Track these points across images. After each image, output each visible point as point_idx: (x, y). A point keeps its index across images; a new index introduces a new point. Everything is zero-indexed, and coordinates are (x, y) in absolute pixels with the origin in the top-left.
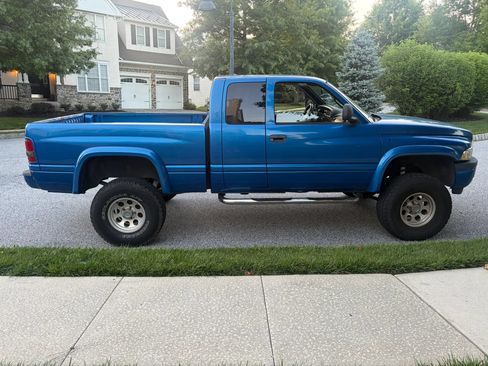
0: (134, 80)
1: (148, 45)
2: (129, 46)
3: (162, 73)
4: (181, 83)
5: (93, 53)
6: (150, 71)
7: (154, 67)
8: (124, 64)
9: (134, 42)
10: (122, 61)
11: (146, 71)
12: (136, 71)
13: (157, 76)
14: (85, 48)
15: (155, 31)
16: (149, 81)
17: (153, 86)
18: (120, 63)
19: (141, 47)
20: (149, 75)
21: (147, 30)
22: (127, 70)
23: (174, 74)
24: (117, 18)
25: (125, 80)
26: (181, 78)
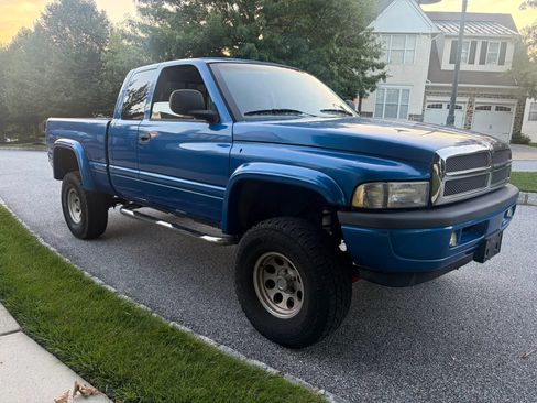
1: (472, 62)
2: (446, 65)
3: (485, 96)
4: (514, 110)
5: (383, 76)
6: (467, 95)
7: (474, 89)
8: (433, 87)
10: (430, 84)
12: (449, 94)
13: (477, 100)
14: (377, 72)
15: (484, 45)
16: (465, 107)
17: (470, 113)
18: (427, 88)
20: (466, 100)
21: (474, 44)
22: (437, 94)
23: (503, 97)
24: (434, 35)
25: (433, 107)
26: (515, 102)
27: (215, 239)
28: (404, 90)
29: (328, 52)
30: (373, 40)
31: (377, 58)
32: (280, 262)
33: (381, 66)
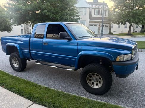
0: (93, 26)
1: (99, 15)
2: (93, 16)
4: (109, 26)
5: (79, 18)
7: (100, 21)
8: (91, 21)
9: (94, 15)
11: (97, 23)
12: (94, 23)
13: (101, 24)
14: (78, 17)
15: (101, 10)
16: (98, 26)
17: (99, 27)
18: (89, 21)
19: (96, 16)
20: (98, 24)
21: (99, 10)
22: (92, 23)
23: (106, 23)
24: (90, 8)
25: (91, 26)
26: (109, 24)
27: (70, 70)
28: (84, 22)
29: (66, 12)
30: (76, 9)
31: (78, 14)
32: (93, 75)
33: (78, 16)
